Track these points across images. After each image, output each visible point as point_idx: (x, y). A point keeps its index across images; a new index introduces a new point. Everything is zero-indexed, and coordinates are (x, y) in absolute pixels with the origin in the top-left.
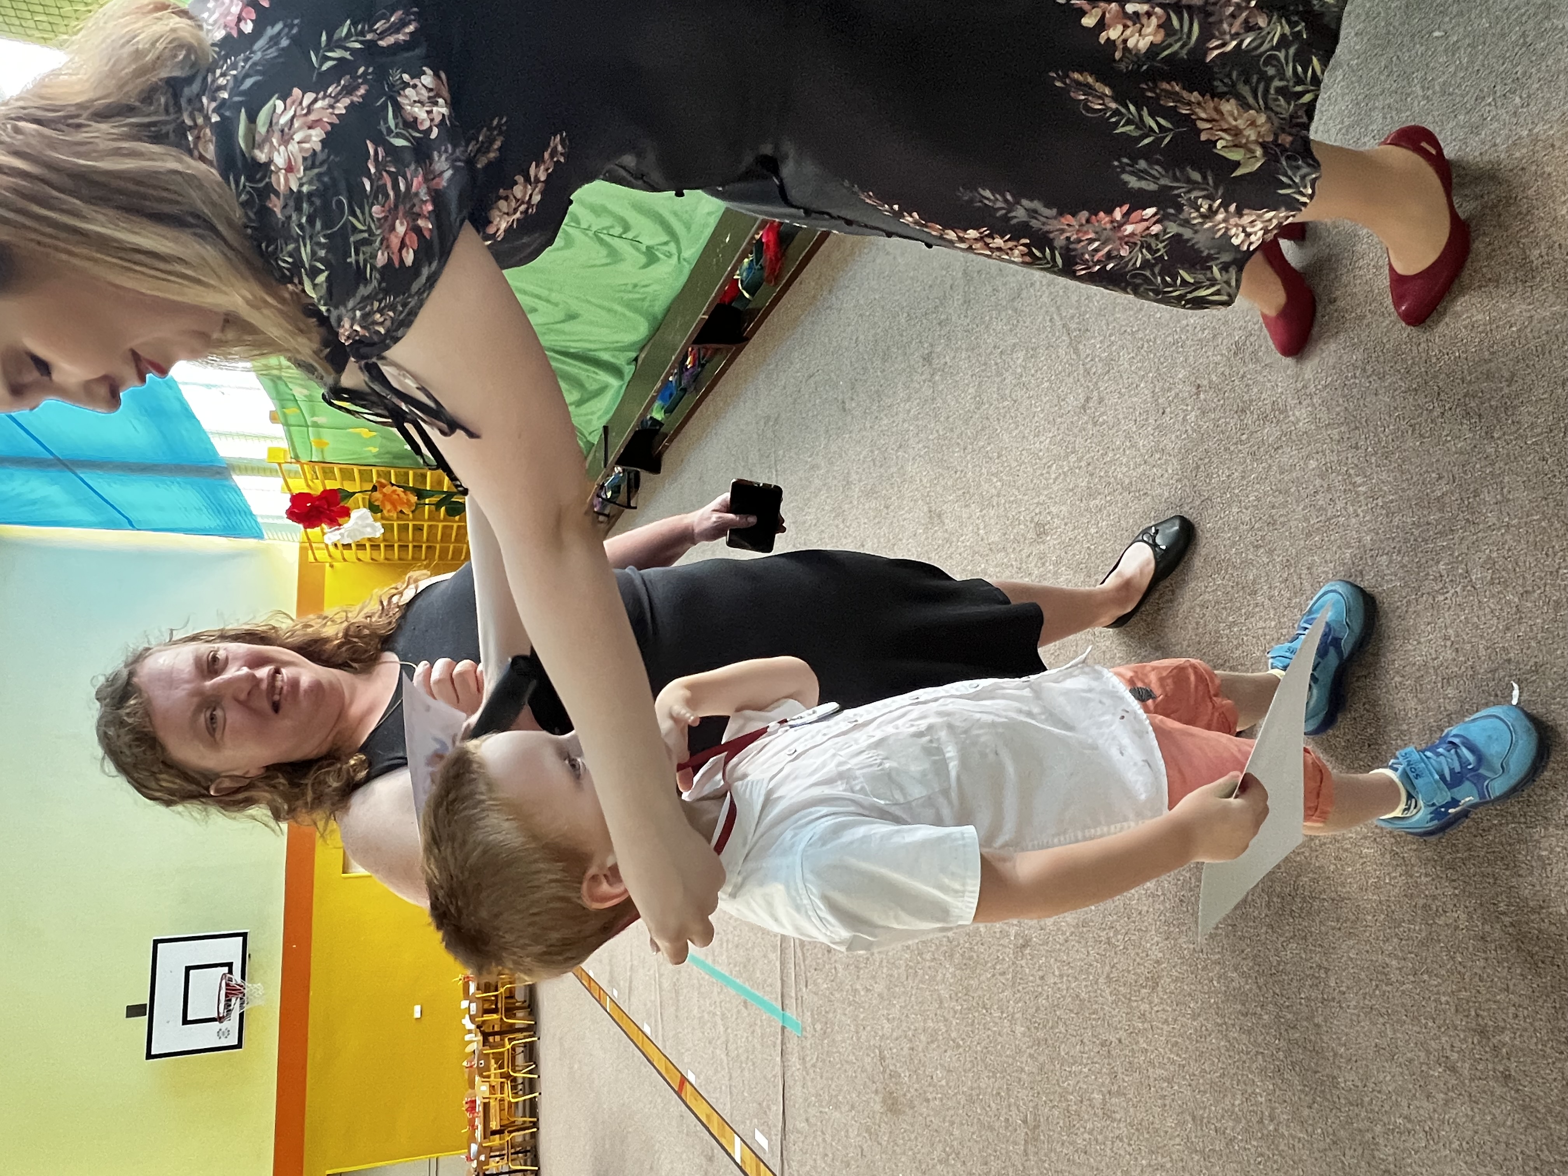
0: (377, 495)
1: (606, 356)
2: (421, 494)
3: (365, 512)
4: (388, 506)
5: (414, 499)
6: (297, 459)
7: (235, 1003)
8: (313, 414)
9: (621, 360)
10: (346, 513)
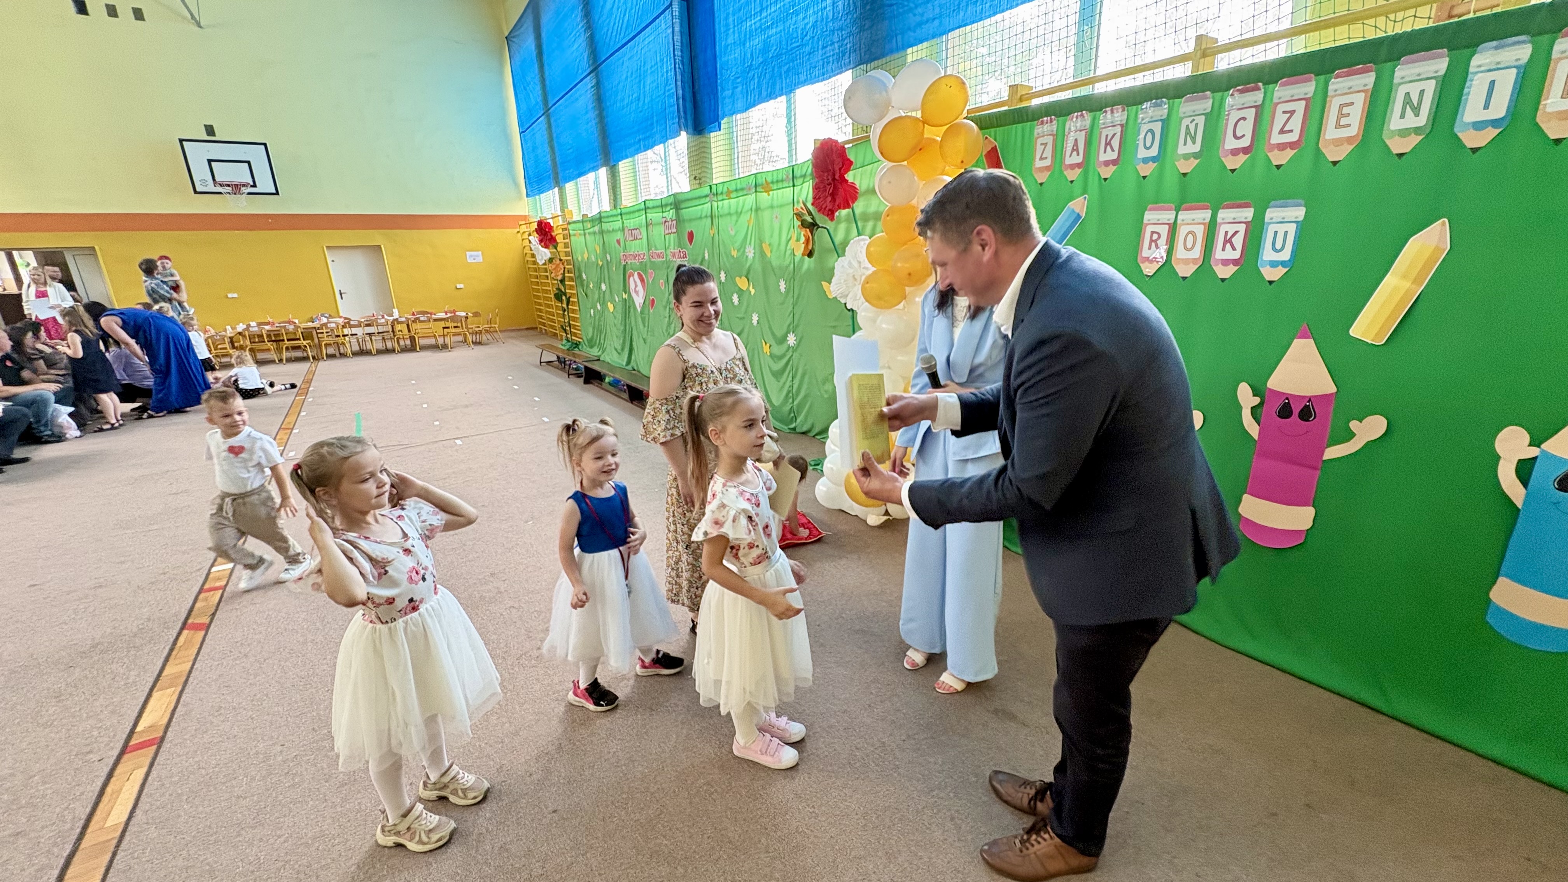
0: (558, 261)
1: (633, 357)
2: (562, 281)
3: (549, 255)
4: (554, 267)
5: (559, 278)
6: (569, 223)
7: (229, 189)
8: (589, 233)
9: (633, 364)
10: (546, 247)
